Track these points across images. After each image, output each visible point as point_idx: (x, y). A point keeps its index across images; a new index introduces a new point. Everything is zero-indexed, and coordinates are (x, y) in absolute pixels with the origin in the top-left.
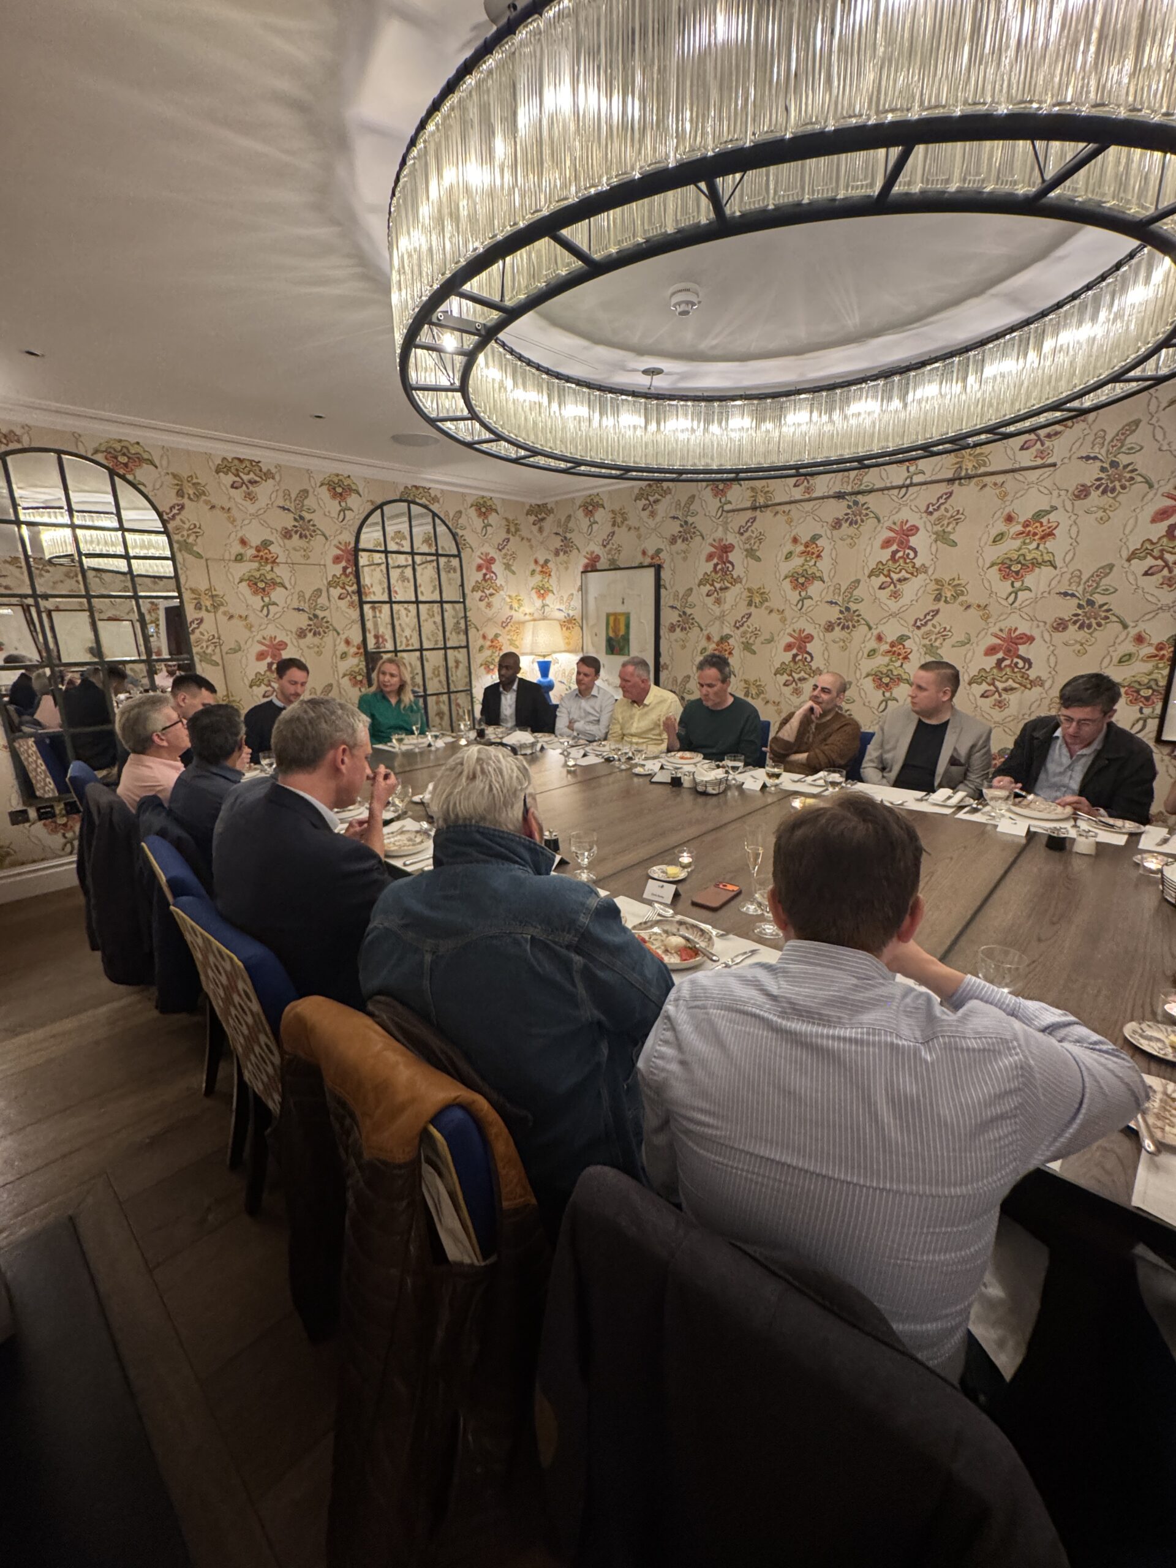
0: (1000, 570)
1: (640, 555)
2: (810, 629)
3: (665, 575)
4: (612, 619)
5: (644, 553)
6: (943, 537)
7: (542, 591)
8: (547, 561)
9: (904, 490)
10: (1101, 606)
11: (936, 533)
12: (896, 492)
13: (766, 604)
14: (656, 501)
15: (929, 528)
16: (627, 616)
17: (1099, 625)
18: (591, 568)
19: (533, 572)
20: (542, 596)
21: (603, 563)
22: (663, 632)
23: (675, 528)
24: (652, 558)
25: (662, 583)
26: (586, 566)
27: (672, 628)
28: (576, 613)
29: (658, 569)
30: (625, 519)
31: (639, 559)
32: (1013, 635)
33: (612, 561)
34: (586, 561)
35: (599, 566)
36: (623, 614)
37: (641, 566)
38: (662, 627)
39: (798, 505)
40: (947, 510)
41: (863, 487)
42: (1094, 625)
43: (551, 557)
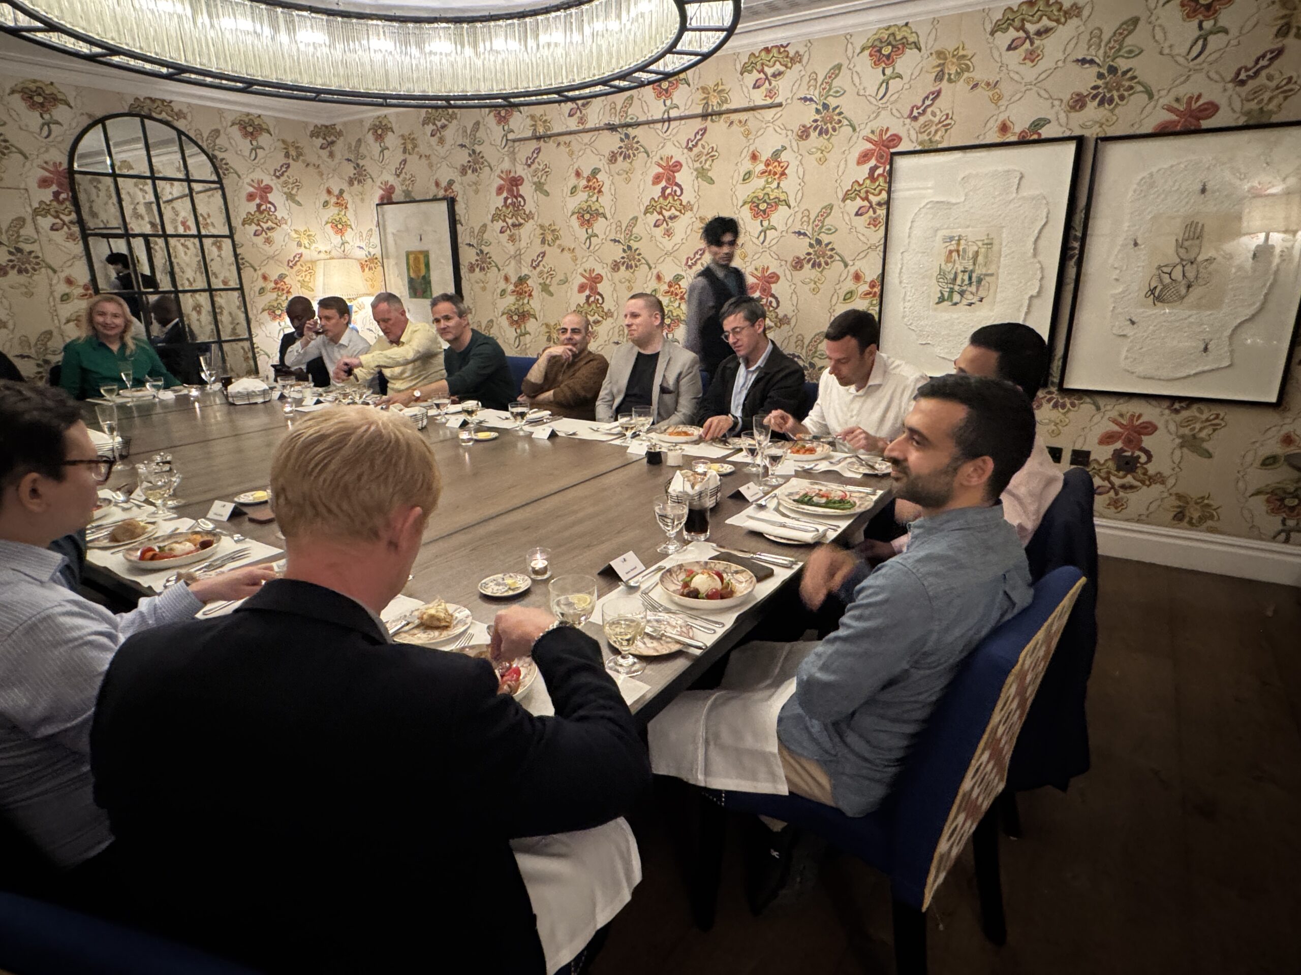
0: (751, 209)
1: (433, 187)
2: (599, 270)
3: (460, 208)
4: (411, 257)
5: (437, 184)
6: (702, 174)
7: (339, 227)
8: (342, 192)
9: (666, 124)
10: (827, 245)
11: (696, 170)
12: (659, 125)
13: (558, 242)
14: (444, 127)
15: (691, 165)
16: (426, 254)
17: (827, 264)
18: (387, 200)
19: (326, 204)
20: (341, 232)
21: (398, 195)
22: (464, 272)
23: (463, 157)
24: (446, 191)
25: (457, 218)
26: (382, 198)
27: (472, 269)
28: (377, 251)
29: (452, 202)
30: (415, 146)
31: (433, 191)
32: (766, 274)
33: (407, 193)
34: (381, 192)
35: (395, 198)
36: (421, 252)
37: (435, 199)
38: (462, 267)
39: (576, 136)
40: (703, 147)
41: (628, 120)
42: (823, 264)
43: (345, 186)
